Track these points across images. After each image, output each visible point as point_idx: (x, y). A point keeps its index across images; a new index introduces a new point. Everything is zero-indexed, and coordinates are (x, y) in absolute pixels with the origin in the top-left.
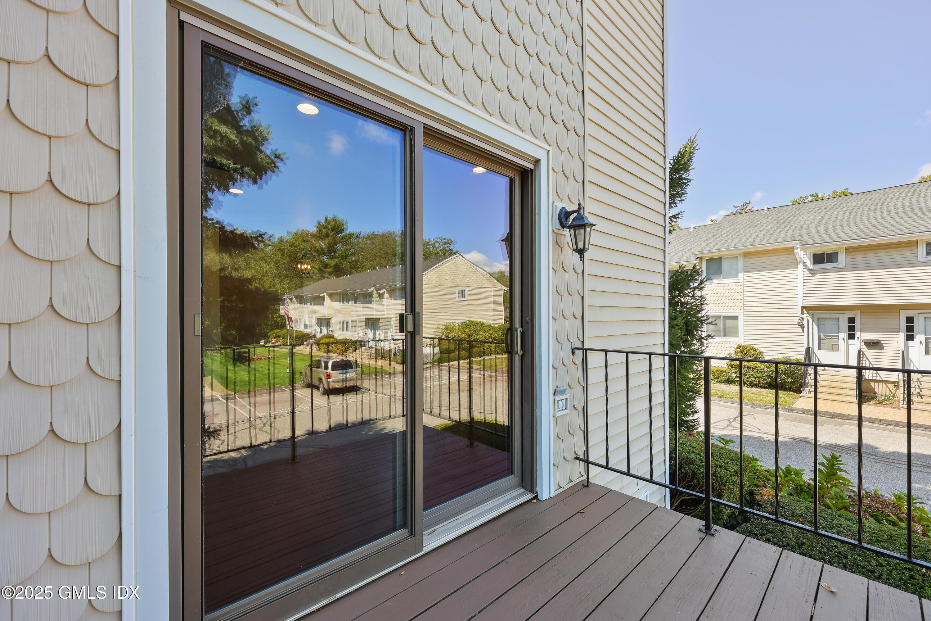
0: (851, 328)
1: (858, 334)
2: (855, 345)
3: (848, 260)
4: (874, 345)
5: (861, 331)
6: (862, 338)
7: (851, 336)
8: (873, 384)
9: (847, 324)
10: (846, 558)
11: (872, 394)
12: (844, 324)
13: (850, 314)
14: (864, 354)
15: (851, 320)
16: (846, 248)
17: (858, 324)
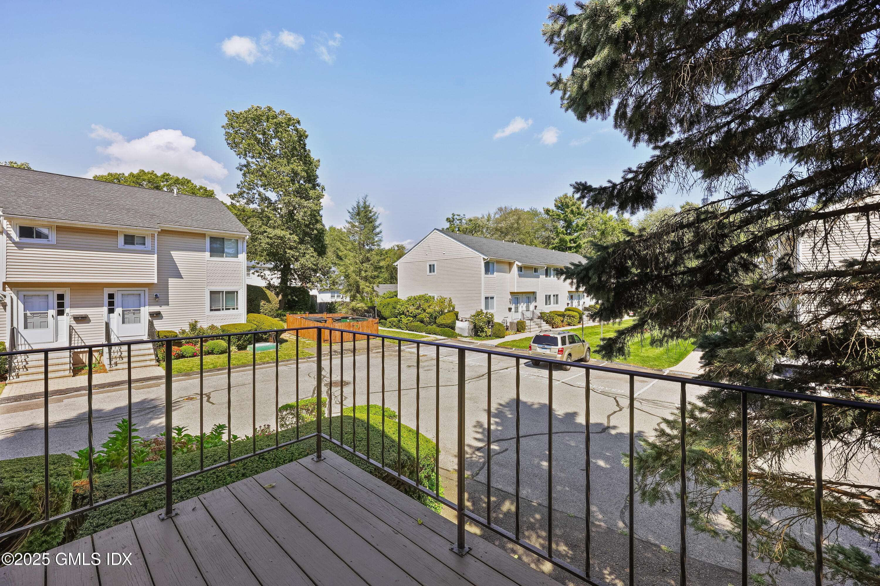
0: (61, 305)
1: (67, 310)
2: (65, 321)
3: (58, 239)
4: (82, 319)
5: (71, 307)
6: (72, 314)
7: (61, 313)
8: (81, 355)
9: (56, 301)
10: (179, 491)
11: (80, 365)
12: (53, 301)
13: (60, 291)
14: (73, 329)
15: (61, 297)
16: (57, 227)
17: (67, 301)
